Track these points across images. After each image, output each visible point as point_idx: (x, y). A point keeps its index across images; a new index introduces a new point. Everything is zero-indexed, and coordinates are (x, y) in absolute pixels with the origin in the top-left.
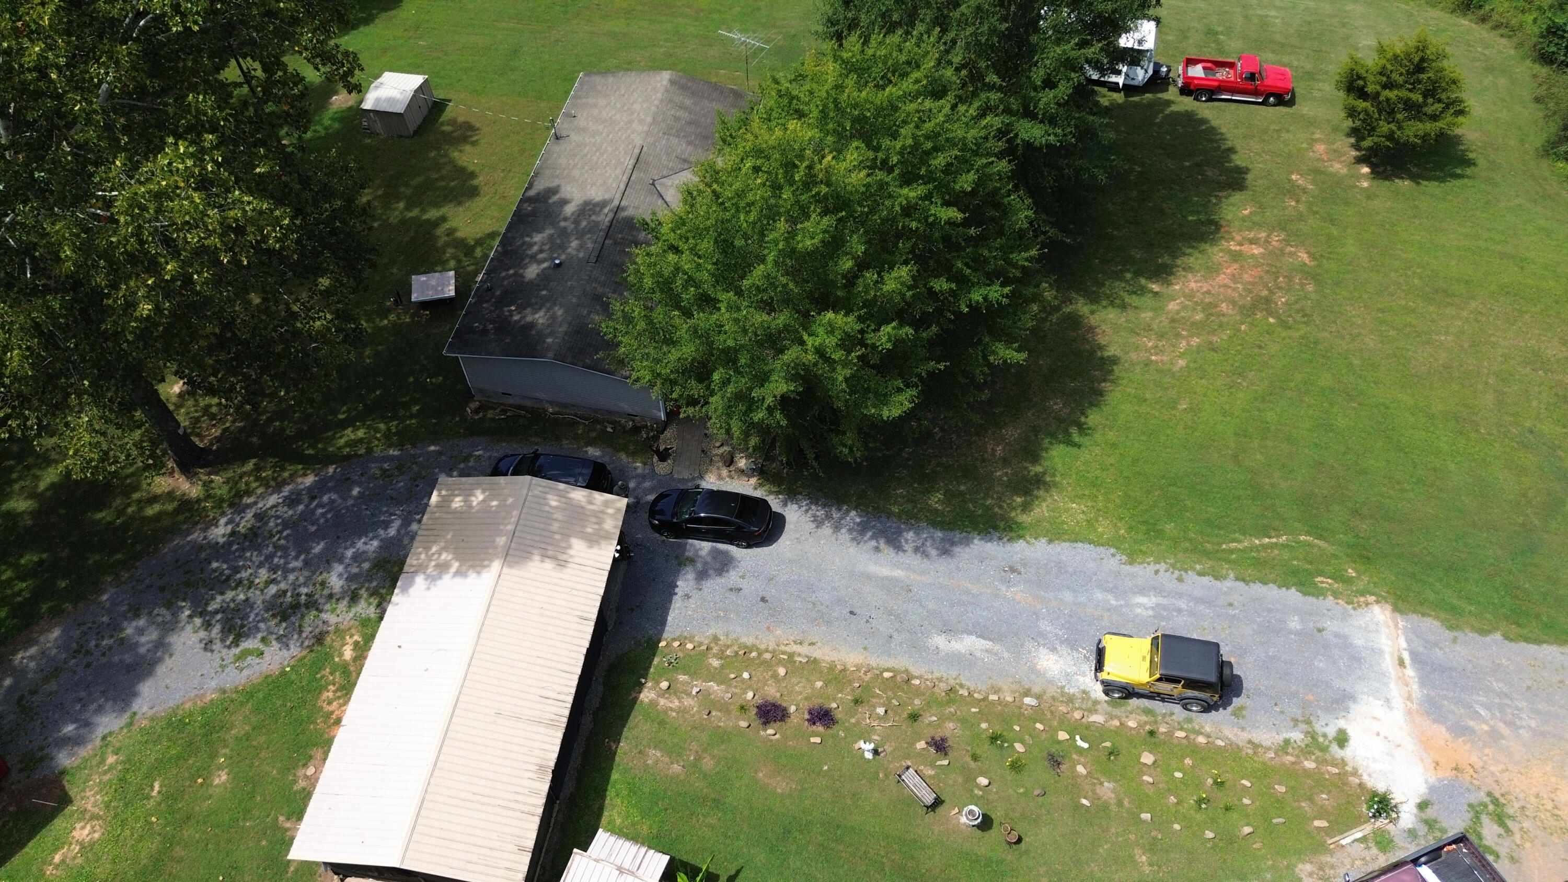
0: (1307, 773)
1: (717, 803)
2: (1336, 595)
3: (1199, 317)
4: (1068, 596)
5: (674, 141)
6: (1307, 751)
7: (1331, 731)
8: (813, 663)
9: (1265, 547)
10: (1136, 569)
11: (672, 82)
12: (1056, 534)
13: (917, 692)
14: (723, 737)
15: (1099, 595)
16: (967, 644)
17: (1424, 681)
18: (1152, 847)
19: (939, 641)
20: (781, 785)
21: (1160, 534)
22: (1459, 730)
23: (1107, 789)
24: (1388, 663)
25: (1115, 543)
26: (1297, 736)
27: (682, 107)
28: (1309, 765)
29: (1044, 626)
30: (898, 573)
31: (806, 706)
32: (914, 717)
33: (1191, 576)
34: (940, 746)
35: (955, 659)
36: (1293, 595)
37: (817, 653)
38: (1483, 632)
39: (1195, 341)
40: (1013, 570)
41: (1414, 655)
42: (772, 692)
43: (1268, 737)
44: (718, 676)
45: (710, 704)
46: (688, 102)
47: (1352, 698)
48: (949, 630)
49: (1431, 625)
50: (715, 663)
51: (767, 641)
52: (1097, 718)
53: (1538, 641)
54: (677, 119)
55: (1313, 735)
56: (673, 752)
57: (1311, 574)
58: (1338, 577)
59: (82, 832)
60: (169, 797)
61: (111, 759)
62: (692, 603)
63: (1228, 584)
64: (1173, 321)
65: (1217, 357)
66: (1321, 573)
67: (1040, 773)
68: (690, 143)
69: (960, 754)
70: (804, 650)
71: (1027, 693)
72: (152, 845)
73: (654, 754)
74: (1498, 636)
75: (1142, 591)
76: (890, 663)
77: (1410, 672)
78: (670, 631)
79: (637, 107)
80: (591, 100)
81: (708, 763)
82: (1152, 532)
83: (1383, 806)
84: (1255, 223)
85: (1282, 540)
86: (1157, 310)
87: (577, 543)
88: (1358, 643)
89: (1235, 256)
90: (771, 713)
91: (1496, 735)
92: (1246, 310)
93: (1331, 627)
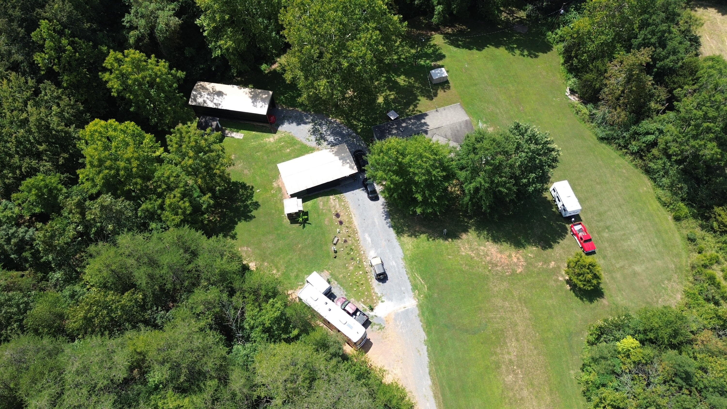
0: (372, 298)
1: (319, 216)
2: (415, 294)
3: (482, 254)
4: (388, 251)
5: (450, 131)
6: (377, 297)
7: (383, 300)
8: (352, 218)
9: (420, 281)
10: (401, 260)
11: (466, 121)
12: (402, 245)
13: (355, 235)
14: (330, 211)
15: (391, 256)
16: (369, 239)
17: (403, 312)
18: (344, 277)
19: (366, 235)
20: (326, 222)
21: (412, 262)
22: (395, 320)
23: (351, 268)
24: (403, 305)
25: (405, 255)
26: (379, 295)
27: (461, 127)
28: (374, 298)
29: (379, 250)
30: (377, 223)
31: (342, 220)
32: (349, 236)
33: (405, 269)
34: (345, 241)
35: (365, 239)
36: (410, 287)
37: (354, 218)
38: (421, 321)
39: (473, 255)
40: (389, 241)
41: (408, 310)
42: (341, 214)
43: (376, 290)
44: (340, 205)
45: (334, 207)
46: (463, 127)
47: (392, 301)
48: (370, 235)
49: (417, 312)
50: (343, 204)
51: (351, 209)
52: (365, 263)
53: (424, 330)
54: (456, 128)
55: (381, 297)
56: (324, 205)
57: (417, 289)
58: (419, 294)
59: (272, 140)
60: (283, 146)
61: (283, 135)
62: (352, 195)
63: (407, 276)
64: (477, 249)
65: (470, 260)
66: (418, 291)
67: (349, 257)
68: (452, 134)
69: (346, 245)
70: (353, 216)
71: (364, 251)
72: (275, 149)
73: (322, 203)
74: (421, 324)
75: (396, 262)
76: (358, 229)
77: (403, 309)
78: (344, 194)
79: (454, 118)
80: (452, 110)
81: (324, 211)
82: (412, 260)
83: (372, 309)
84: (526, 259)
85: (423, 283)
86: (479, 245)
87: (348, 165)
88: (405, 300)
89: (510, 256)
90: (338, 215)
91: (398, 326)
92: (490, 262)
93: (406, 294)
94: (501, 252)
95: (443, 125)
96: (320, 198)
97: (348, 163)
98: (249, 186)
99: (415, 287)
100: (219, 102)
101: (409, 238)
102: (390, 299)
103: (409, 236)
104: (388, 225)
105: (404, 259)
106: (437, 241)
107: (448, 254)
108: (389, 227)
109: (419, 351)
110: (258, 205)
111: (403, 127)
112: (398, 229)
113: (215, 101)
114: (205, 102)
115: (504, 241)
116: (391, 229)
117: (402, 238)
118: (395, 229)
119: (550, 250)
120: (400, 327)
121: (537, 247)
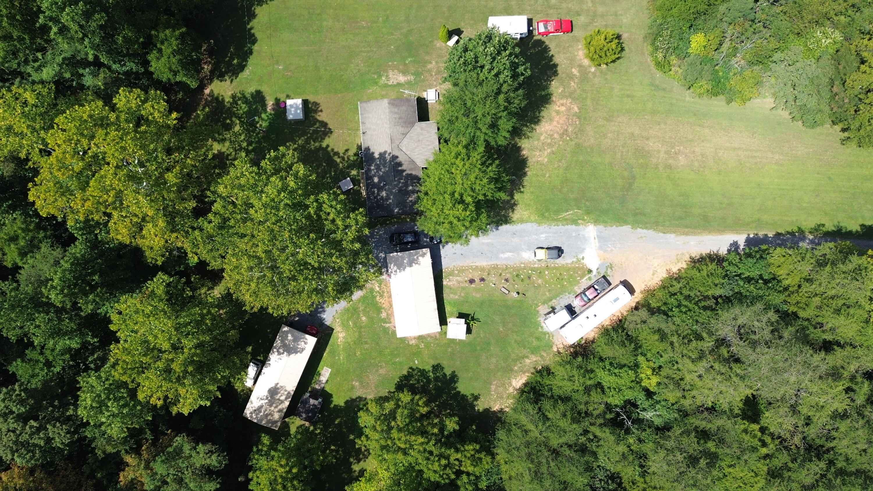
0: (577, 267)
1: (467, 302)
2: (582, 224)
3: (549, 141)
4: (527, 238)
5: (398, 127)
6: (576, 262)
7: (581, 257)
8: (477, 267)
9: (567, 215)
10: (540, 227)
11: (389, 103)
12: (522, 221)
13: (500, 268)
14: (463, 288)
15: (533, 236)
16: (508, 255)
17: (599, 242)
18: (549, 291)
19: (502, 255)
20: (478, 295)
21: (545, 217)
22: (605, 251)
23: (540, 281)
24: (592, 239)
25: (535, 221)
26: (575, 260)
27: (396, 113)
28: (577, 265)
29: (523, 247)
30: (490, 241)
31: (479, 278)
32: (501, 275)
33: (552, 227)
34: (507, 280)
35: (506, 259)
36: (574, 227)
37: (477, 264)
38: (612, 226)
39: (549, 150)
40: (514, 234)
41: (597, 236)
42: (470, 276)
43: (569, 261)
44: (458, 275)
45: (459, 282)
46: (396, 110)
47: (585, 249)
48: (503, 252)
49: (601, 227)
50: (456, 272)
51: (466, 264)
52: (536, 266)
53: (622, 226)
54: (396, 118)
55: (578, 259)
56: (455, 294)
57: (577, 220)
58: (583, 220)
59: (341, 335)
60: (355, 324)
61: (338, 320)
62: (447, 259)
63: (560, 227)
64: (543, 144)
65: (554, 156)
66: (579, 219)
67: (527, 281)
68: (402, 127)
69: (511, 281)
70: (474, 264)
71: (522, 263)
72: (356, 334)
73: (451, 295)
74: (614, 226)
75: (542, 233)
76: (493, 263)
77: (597, 240)
78: (444, 267)
79: (382, 116)
80: (367, 115)
81: (463, 295)
82: (542, 216)
83: (590, 271)
84: (563, 96)
85: (571, 212)
86: (538, 140)
87: (420, 258)
88: (587, 236)
89: (558, 112)
90: (472, 281)
91: (612, 250)
92: (561, 136)
93: (581, 233)
94: (551, 120)
95: (389, 132)
96: (444, 295)
97: (417, 258)
98: (408, 372)
99: (575, 222)
100: (286, 393)
101: (515, 212)
102: (583, 250)
103: (513, 211)
104: (494, 230)
105: (539, 224)
106: (525, 183)
107: (544, 176)
108: (497, 229)
109: (641, 237)
110: (437, 365)
111: (380, 182)
112: (502, 220)
113: (283, 398)
114: (280, 411)
115: (539, 113)
116: (500, 228)
117: (514, 219)
118: (501, 224)
119: (559, 68)
120: (613, 249)
121: (553, 80)
